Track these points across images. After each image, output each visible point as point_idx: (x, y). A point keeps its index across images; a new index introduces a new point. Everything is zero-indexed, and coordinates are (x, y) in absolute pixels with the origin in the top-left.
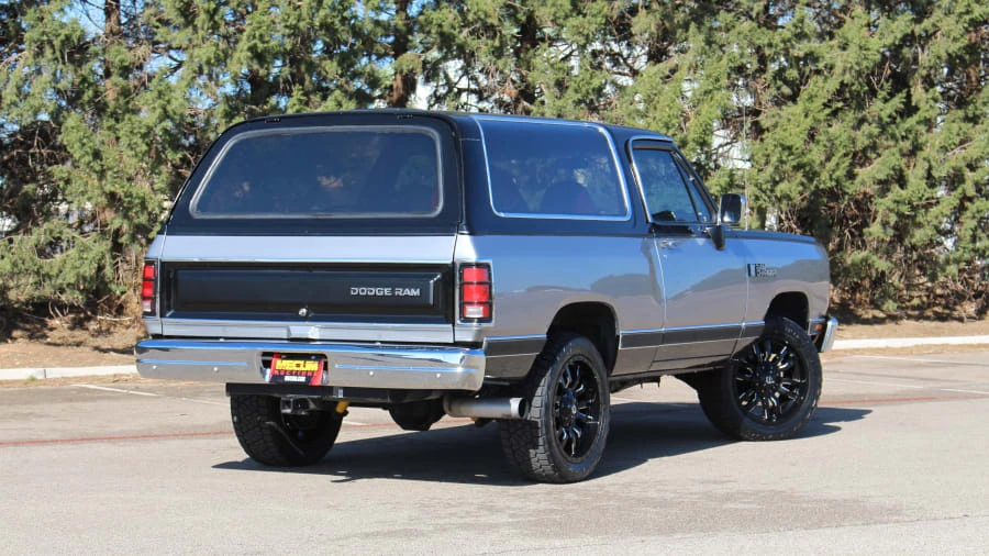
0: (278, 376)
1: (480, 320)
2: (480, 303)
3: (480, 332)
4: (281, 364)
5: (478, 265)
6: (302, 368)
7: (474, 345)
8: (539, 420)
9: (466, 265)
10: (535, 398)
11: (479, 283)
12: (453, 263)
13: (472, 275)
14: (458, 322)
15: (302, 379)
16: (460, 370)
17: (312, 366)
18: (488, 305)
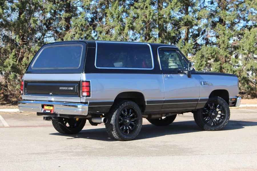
0: (45, 111)
1: (86, 96)
2: (86, 92)
3: (86, 100)
4: (46, 107)
5: (86, 81)
6: (50, 109)
7: (86, 103)
8: (113, 124)
9: (83, 81)
10: (112, 118)
11: (86, 86)
12: (80, 81)
13: (85, 84)
14: (81, 96)
15: (49, 111)
16: (80, 110)
17: (51, 108)
18: (89, 92)
